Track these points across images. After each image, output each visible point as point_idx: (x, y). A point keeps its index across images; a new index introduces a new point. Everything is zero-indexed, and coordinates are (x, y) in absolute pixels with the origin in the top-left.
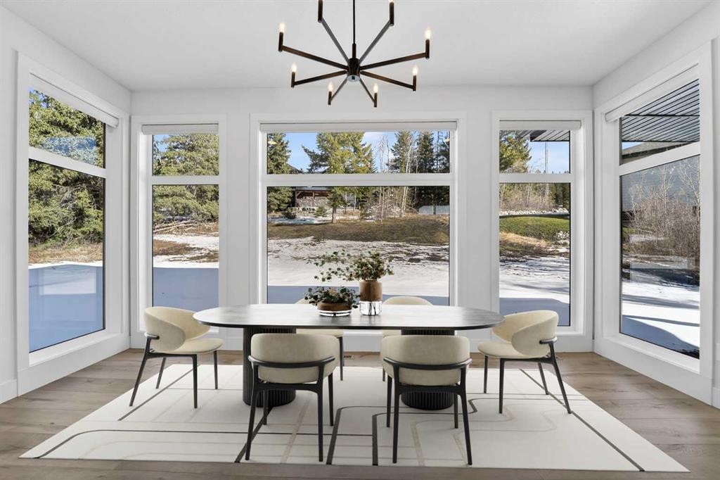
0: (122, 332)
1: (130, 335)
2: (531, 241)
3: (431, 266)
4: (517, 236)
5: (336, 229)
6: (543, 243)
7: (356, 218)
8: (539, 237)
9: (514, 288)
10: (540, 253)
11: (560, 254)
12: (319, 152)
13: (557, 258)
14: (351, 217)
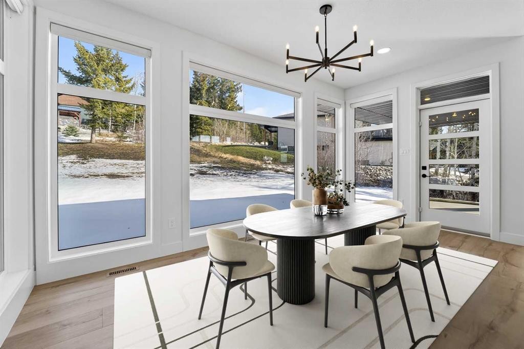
0: (29, 269)
1: (35, 269)
2: (252, 161)
3: (205, 179)
4: (244, 158)
5: (97, 149)
6: (258, 163)
7: (113, 139)
8: (255, 159)
9: (262, 189)
10: (259, 168)
11: (270, 169)
12: (78, 74)
13: (269, 171)
14: (108, 139)
